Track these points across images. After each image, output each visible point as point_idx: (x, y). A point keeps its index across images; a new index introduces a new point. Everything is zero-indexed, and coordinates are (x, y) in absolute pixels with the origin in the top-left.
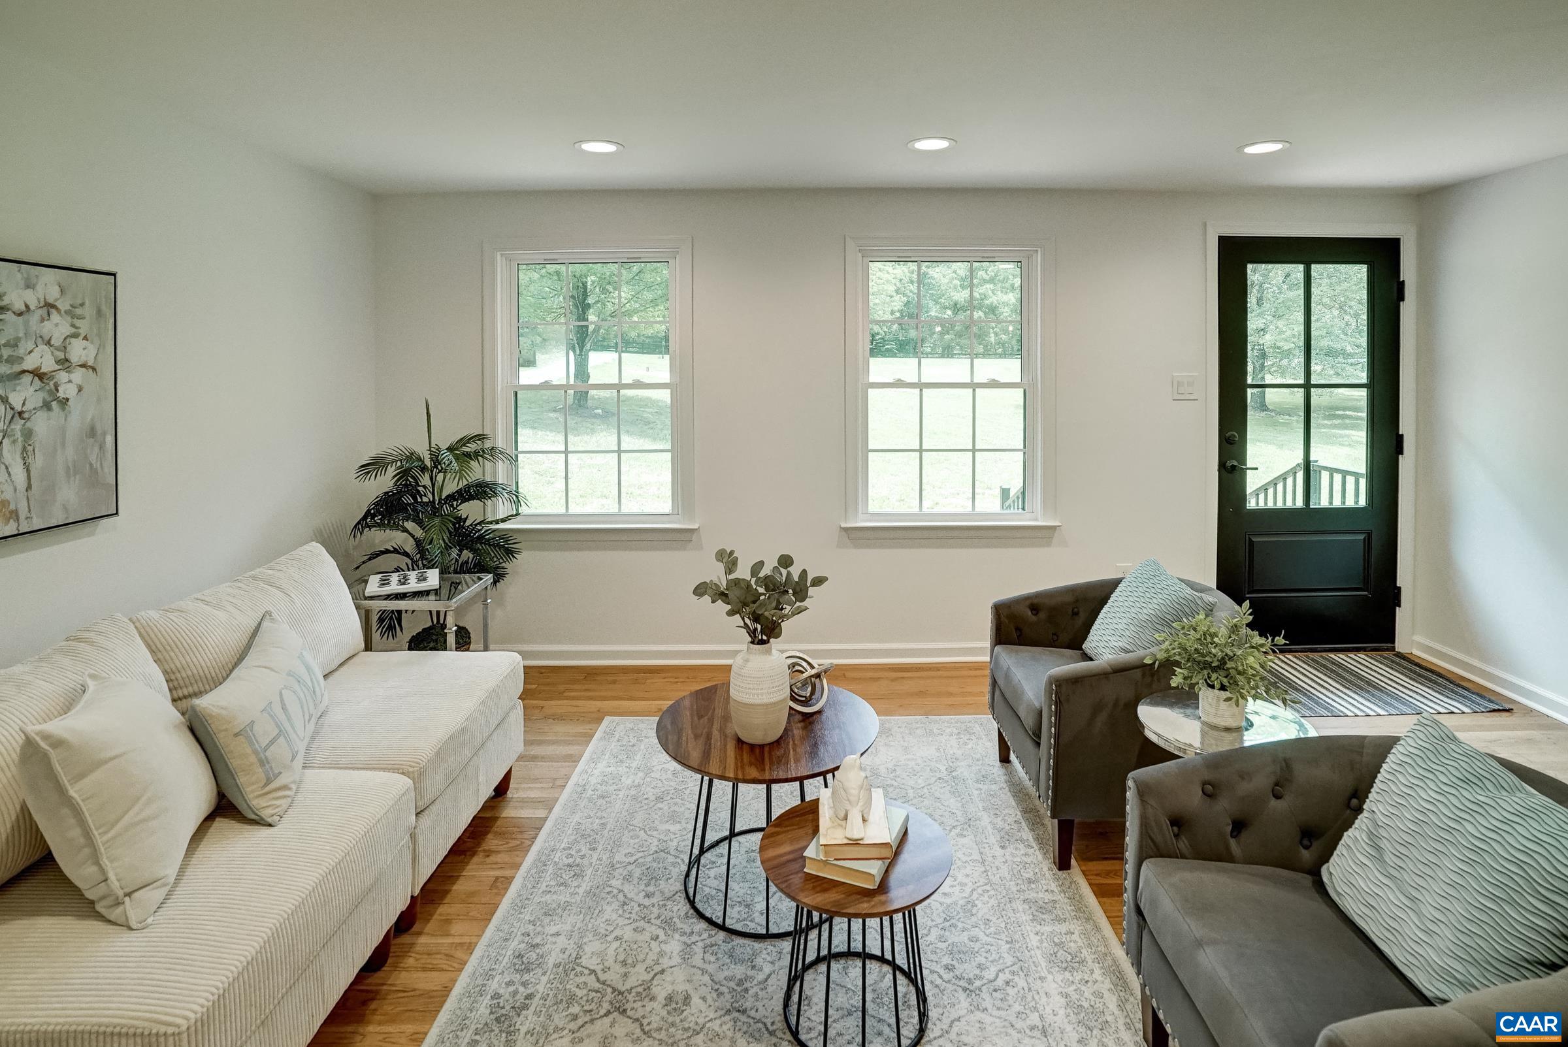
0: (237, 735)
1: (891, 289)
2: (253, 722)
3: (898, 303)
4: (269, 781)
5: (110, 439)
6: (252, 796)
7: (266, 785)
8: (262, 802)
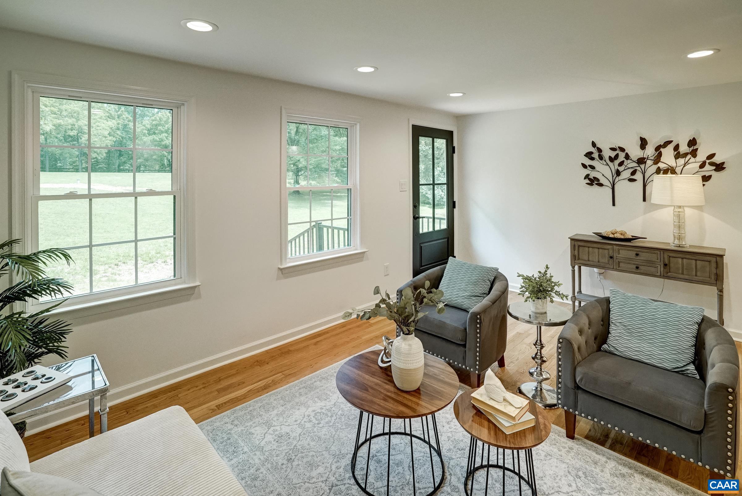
1: (106, 133)
3: (109, 141)
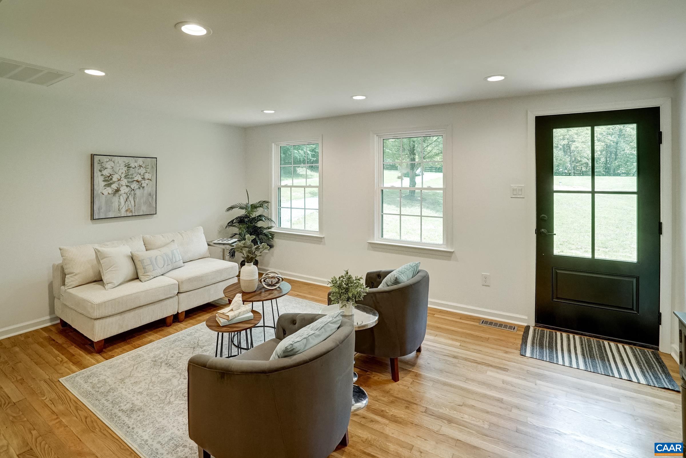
0: (139, 261)
2: (144, 259)
4: (145, 273)
5: (154, 196)
6: (140, 276)
7: (144, 273)
8: (142, 277)
